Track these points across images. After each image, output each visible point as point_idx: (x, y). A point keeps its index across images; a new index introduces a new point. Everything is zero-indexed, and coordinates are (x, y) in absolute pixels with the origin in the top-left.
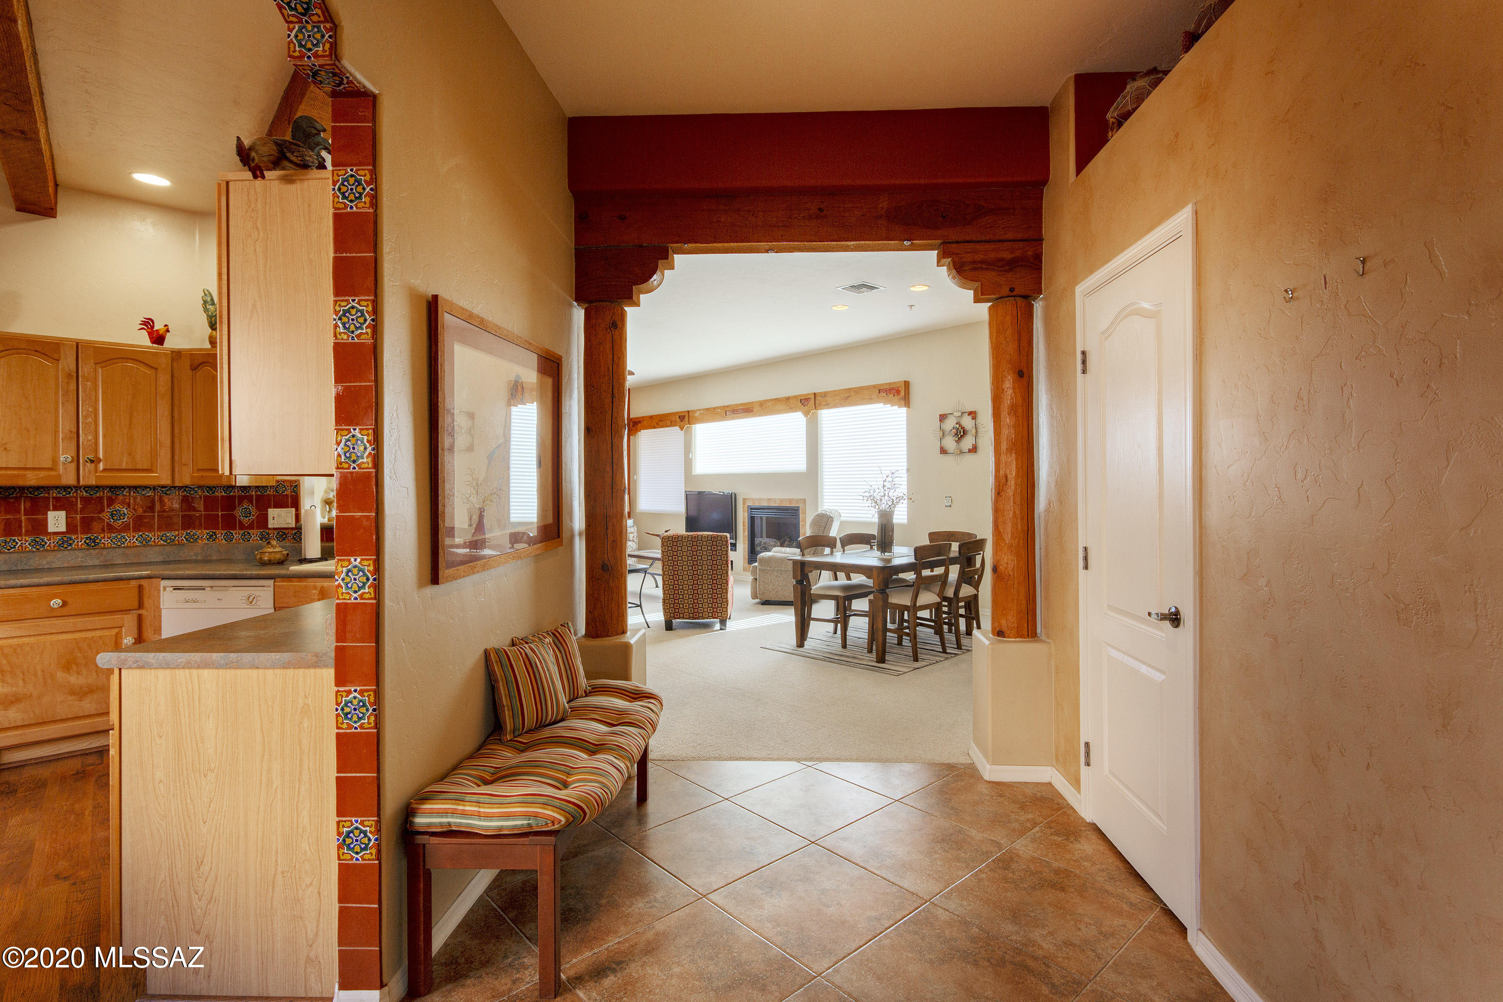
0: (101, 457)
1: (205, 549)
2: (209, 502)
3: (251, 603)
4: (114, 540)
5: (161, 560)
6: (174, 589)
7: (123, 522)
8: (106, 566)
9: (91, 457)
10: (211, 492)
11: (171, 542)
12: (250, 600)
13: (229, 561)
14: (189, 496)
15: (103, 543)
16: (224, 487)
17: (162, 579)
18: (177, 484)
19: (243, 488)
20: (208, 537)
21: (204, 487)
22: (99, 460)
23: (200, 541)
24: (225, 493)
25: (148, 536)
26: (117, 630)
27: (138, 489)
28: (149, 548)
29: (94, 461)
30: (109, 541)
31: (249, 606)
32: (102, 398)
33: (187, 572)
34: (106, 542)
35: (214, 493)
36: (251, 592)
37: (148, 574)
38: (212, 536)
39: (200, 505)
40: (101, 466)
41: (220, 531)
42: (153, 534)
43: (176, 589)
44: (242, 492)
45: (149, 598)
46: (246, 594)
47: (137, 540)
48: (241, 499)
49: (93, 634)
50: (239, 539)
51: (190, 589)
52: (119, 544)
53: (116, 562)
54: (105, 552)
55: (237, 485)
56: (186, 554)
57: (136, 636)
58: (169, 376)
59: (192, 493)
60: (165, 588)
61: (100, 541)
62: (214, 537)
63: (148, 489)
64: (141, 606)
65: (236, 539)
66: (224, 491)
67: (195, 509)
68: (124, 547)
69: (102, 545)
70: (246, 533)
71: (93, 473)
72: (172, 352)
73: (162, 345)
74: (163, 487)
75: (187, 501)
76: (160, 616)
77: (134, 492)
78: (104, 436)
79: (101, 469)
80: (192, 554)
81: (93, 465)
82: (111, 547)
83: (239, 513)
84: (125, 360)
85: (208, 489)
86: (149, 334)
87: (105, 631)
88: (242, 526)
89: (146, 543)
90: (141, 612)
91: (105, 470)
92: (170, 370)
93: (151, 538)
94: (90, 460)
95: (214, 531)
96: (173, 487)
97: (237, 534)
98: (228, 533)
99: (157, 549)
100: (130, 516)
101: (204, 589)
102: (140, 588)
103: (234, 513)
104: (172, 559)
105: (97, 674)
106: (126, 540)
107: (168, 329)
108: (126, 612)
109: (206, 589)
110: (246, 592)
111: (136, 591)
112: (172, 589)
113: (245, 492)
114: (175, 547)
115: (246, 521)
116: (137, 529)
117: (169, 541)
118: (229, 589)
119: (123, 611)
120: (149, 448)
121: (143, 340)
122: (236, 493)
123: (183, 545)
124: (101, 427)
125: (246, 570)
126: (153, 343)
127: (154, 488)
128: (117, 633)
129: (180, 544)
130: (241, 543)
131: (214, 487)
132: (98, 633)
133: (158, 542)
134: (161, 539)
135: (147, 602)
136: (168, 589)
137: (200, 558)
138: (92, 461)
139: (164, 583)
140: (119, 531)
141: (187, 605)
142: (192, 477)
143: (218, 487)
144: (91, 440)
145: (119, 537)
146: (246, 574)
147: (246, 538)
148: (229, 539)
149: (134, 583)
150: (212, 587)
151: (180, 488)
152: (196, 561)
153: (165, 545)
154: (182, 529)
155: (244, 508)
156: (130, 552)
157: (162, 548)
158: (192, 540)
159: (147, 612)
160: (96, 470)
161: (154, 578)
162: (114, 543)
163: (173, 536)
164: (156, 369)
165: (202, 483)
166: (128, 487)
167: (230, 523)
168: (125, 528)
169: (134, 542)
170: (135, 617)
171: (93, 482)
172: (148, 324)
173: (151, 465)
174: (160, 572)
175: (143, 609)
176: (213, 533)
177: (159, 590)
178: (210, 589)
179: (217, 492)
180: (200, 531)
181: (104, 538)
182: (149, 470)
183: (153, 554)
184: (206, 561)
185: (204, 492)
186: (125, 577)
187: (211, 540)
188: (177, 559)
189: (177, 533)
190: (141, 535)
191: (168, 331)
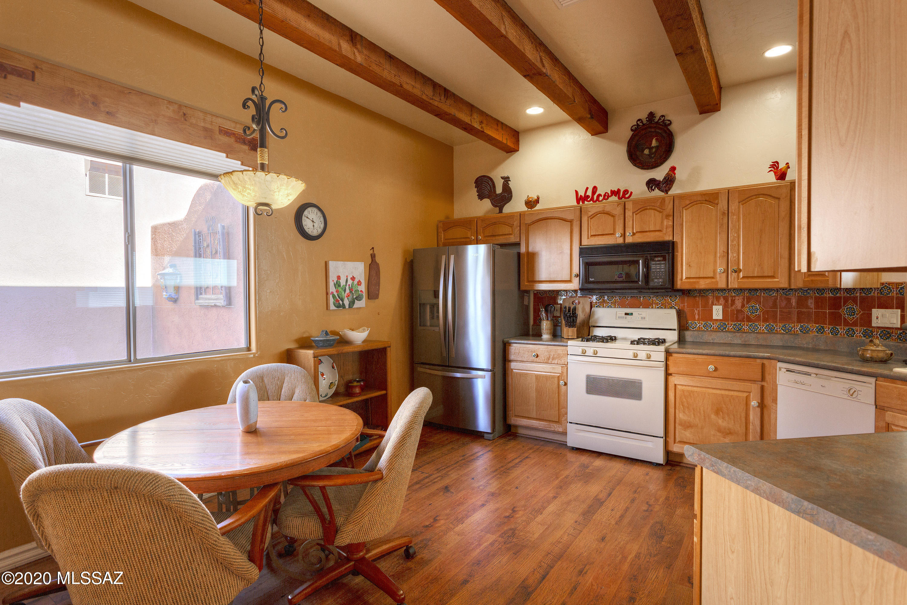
0: (741, 268)
1: (815, 339)
2: (819, 302)
3: (852, 395)
4: (750, 327)
5: (781, 345)
6: (787, 371)
7: (756, 315)
8: (745, 345)
9: (735, 268)
10: (820, 294)
11: (788, 332)
12: (851, 392)
13: (834, 352)
14: (802, 296)
15: (743, 329)
16: (832, 289)
17: (779, 361)
18: (793, 287)
19: (847, 290)
20: (817, 330)
21: (815, 289)
22: (740, 271)
23: (811, 333)
24: (832, 294)
25: (773, 326)
26: (747, 394)
27: (767, 291)
28: (772, 335)
29: (738, 271)
30: (747, 328)
31: (849, 398)
32: (743, 226)
33: (797, 359)
34: (746, 328)
35: (823, 294)
36: (852, 385)
37: (768, 356)
38: (820, 329)
39: (811, 303)
40: (741, 275)
41: (827, 326)
42: (776, 325)
43: (788, 371)
44: (847, 293)
45: (769, 374)
46: (848, 386)
47: (765, 328)
48: (846, 300)
49: (732, 393)
50: (844, 334)
51: (799, 373)
52: (753, 330)
53: (751, 343)
54: (744, 335)
55: (842, 287)
56: (800, 342)
57: (760, 402)
58: (788, 202)
59: (805, 294)
60: (780, 369)
61: (742, 327)
62: (822, 330)
63: (773, 291)
64: (763, 379)
65: (841, 334)
66: (831, 293)
67: (807, 307)
68: (757, 333)
69: (743, 330)
70: (850, 330)
71: (736, 279)
72: (791, 183)
73: (784, 179)
74: (783, 289)
75: (801, 302)
76: (777, 389)
77: (764, 293)
78: (743, 253)
79: (741, 277)
80: (804, 343)
81: (736, 274)
82: (748, 332)
83: (844, 311)
84: (758, 196)
85: (818, 291)
86: (775, 173)
87: (740, 393)
88: (846, 323)
89: (771, 331)
90: (763, 383)
91: (743, 277)
92: (789, 197)
93: (775, 328)
94: (735, 270)
95: (822, 325)
96: (790, 289)
97: (842, 330)
98: (835, 328)
99: (779, 336)
100: (761, 311)
101: (810, 375)
102: (763, 365)
103: (840, 311)
104: (789, 345)
105: (734, 422)
106: (758, 328)
107: (788, 166)
108: (753, 382)
109: (812, 375)
110: (847, 385)
111: (760, 367)
112: (785, 370)
113: (850, 293)
114: (792, 336)
115: (850, 319)
116: (765, 320)
117: (787, 331)
118: (832, 379)
119: (752, 381)
120: (773, 260)
121: (771, 178)
122: (842, 294)
123: (798, 335)
124: (741, 247)
125: (848, 364)
126: (777, 180)
127: (777, 290)
128: (747, 397)
129: (796, 334)
130: (845, 338)
131: (823, 289)
132: (736, 394)
133: (779, 331)
134: (782, 329)
135: (768, 377)
136: (782, 370)
137: (810, 346)
138: (736, 272)
139: (779, 365)
140: (754, 321)
141: (796, 386)
142: (804, 281)
143: (826, 289)
144: (735, 257)
145: (754, 325)
146: (847, 369)
147: (850, 334)
148: (835, 333)
149: (758, 361)
150: (817, 374)
151: (796, 290)
152: (806, 349)
153: (784, 334)
154: (797, 323)
155: (849, 308)
156: (760, 336)
157: (782, 336)
158: (804, 332)
159: (768, 384)
160: (738, 276)
161: (773, 359)
162: (750, 329)
163: (790, 327)
164: (779, 199)
165: (813, 286)
166: (760, 289)
167: (836, 319)
168: (758, 318)
169: (763, 330)
170: (759, 386)
171: (736, 286)
172: (775, 166)
173: (774, 274)
174: (777, 356)
175: (764, 381)
176: (821, 327)
177: (776, 369)
178: (815, 375)
179: (826, 293)
180: (811, 325)
181: (744, 325)
182: (773, 277)
183: (776, 340)
184: (815, 350)
185: (815, 293)
186: (753, 356)
187: (820, 333)
188: (793, 345)
189: (793, 325)
190: (768, 325)
191: (789, 167)
